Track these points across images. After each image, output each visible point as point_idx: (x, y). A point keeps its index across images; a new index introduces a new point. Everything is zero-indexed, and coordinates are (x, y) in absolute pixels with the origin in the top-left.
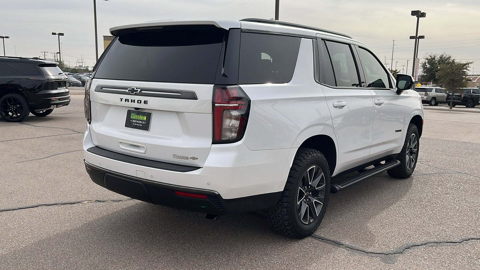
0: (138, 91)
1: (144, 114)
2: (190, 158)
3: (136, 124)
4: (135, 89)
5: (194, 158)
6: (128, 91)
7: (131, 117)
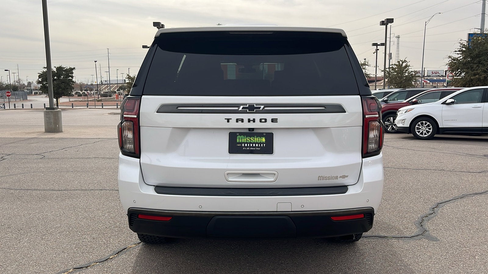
0: (261, 109)
1: (260, 135)
2: (340, 177)
3: (249, 148)
4: (255, 106)
5: (344, 177)
6: (241, 109)
7: (238, 141)
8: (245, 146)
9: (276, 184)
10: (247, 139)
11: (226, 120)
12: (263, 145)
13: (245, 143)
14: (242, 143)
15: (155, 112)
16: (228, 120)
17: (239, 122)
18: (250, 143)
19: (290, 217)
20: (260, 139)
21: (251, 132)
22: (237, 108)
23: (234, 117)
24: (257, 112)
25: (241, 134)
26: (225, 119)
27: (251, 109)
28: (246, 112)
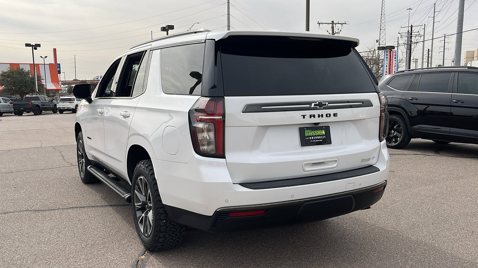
0: (326, 105)
2: (371, 158)
4: (323, 103)
5: (373, 158)
6: (313, 106)
7: (306, 135)
8: (311, 139)
9: (338, 169)
10: (313, 133)
11: (302, 117)
12: (324, 137)
13: (311, 136)
14: (309, 137)
15: (240, 113)
16: (304, 116)
17: (312, 117)
18: (315, 136)
19: (353, 195)
20: (321, 132)
21: (316, 127)
22: (308, 106)
23: (308, 113)
24: (324, 108)
25: (308, 128)
26: (302, 115)
27: (320, 105)
28: (316, 108)
